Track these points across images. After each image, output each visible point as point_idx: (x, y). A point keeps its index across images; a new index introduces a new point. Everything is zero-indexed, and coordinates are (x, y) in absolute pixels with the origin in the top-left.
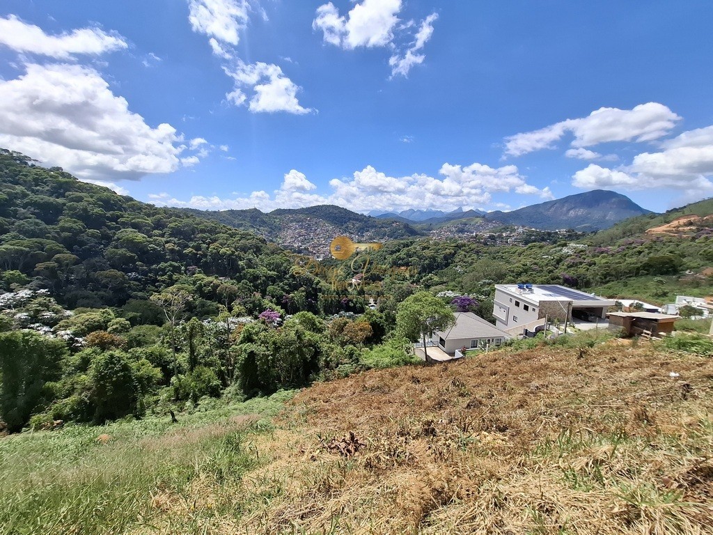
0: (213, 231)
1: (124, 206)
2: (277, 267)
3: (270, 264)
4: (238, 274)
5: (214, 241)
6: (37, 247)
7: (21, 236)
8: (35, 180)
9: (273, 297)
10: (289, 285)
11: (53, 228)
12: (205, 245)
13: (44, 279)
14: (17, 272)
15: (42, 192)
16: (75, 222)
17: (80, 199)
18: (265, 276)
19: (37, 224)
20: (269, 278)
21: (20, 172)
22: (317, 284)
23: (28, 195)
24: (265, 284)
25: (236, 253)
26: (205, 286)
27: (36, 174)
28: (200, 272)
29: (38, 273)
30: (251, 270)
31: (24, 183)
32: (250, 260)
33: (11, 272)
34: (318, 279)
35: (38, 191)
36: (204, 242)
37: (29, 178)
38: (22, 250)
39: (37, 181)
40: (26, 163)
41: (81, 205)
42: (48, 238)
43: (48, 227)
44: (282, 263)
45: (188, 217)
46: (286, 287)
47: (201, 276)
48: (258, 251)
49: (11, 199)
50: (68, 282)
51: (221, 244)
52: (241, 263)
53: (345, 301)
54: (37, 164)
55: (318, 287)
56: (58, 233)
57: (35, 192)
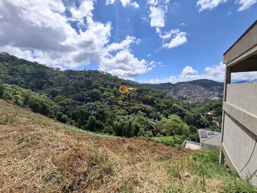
0: (148, 90)
1: (127, 84)
2: (167, 104)
3: (165, 102)
4: (153, 105)
5: (147, 94)
8: (111, 79)
9: (164, 114)
10: (172, 111)
12: (145, 95)
16: (116, 88)
17: (118, 83)
18: (163, 107)
19: (109, 89)
20: (164, 107)
22: (185, 112)
24: (162, 109)
25: (154, 98)
26: (142, 107)
28: (142, 103)
29: (108, 100)
30: (158, 104)
31: (110, 80)
32: (158, 100)
34: (185, 110)
36: (145, 94)
38: (106, 95)
39: (112, 79)
40: (111, 75)
41: (118, 84)
44: (170, 102)
45: (142, 86)
46: (170, 112)
47: (142, 104)
48: (162, 97)
49: (107, 84)
50: (113, 103)
51: (150, 95)
52: (155, 101)
53: (198, 121)
54: (113, 75)
55: (185, 113)
56: (112, 91)
57: (111, 82)
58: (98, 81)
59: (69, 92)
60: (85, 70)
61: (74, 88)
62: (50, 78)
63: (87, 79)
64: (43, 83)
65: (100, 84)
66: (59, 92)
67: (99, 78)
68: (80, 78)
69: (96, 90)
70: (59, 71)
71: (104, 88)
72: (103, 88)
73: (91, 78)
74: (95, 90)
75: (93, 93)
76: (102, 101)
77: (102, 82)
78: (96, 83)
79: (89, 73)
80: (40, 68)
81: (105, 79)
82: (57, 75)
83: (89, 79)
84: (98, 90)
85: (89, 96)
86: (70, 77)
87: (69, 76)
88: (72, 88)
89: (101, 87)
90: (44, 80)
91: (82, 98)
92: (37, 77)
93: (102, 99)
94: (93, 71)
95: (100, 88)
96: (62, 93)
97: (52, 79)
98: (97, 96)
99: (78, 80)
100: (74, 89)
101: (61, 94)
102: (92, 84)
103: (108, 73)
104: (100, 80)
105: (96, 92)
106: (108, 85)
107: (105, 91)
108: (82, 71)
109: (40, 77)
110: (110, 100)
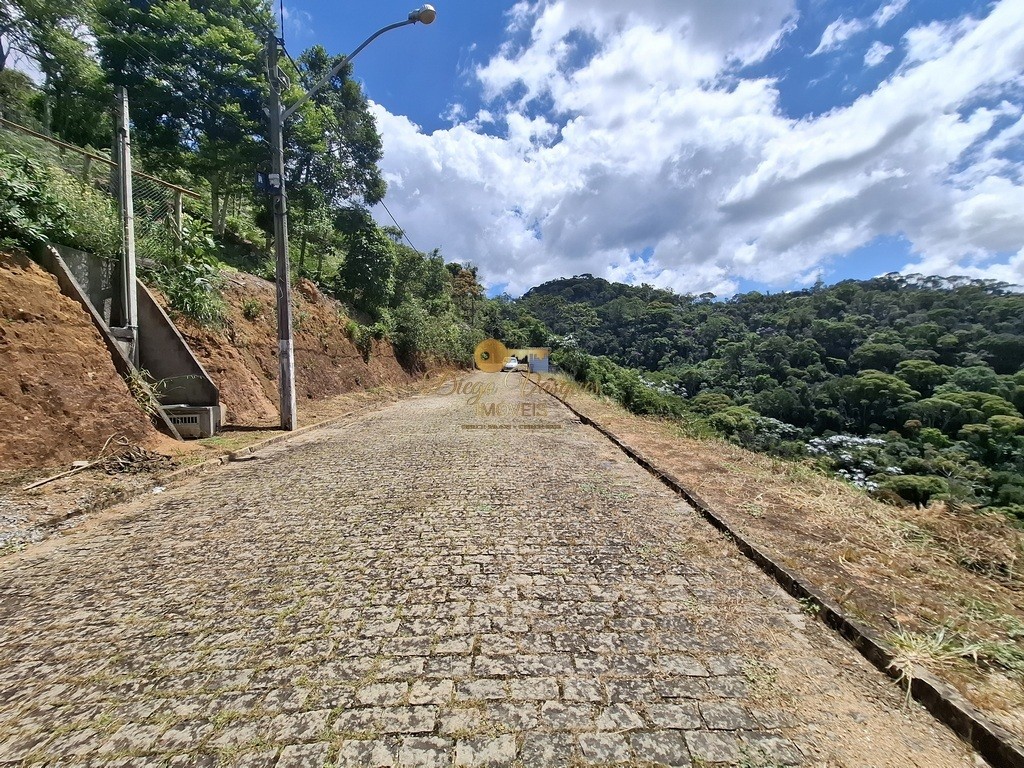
6: (973, 403)
7: (958, 388)
8: (1003, 313)
11: (1006, 379)
13: (970, 446)
14: (936, 432)
15: (1007, 329)
19: (982, 373)
21: (985, 305)
23: (985, 335)
27: (1006, 305)
29: (965, 437)
31: (986, 320)
33: (931, 430)
35: (1001, 328)
37: (993, 312)
38: (951, 405)
39: (1007, 314)
40: (1001, 292)
42: (993, 392)
43: (998, 377)
49: (962, 342)
54: (1014, 290)
56: (1010, 386)
57: (996, 331)
58: (899, 328)
59: (743, 382)
60: (818, 283)
61: (765, 365)
62: (681, 331)
63: (831, 323)
64: (660, 349)
65: (912, 347)
66: (704, 381)
67: (903, 316)
68: (792, 322)
69: (878, 374)
70: (712, 304)
71: (934, 367)
72: (927, 365)
73: (850, 319)
74: (870, 377)
75: (862, 391)
76: (918, 435)
77: (923, 336)
78: (885, 341)
79: (840, 297)
80: (656, 303)
81: (946, 315)
82: (703, 318)
83: (840, 325)
84: (891, 377)
85: (834, 404)
86: (748, 324)
87: (746, 317)
88: (756, 365)
89: (911, 363)
90: (664, 340)
91: (800, 411)
92: (646, 331)
93: (919, 428)
94: (865, 285)
95: (905, 366)
96: (718, 383)
97: (687, 335)
98: (883, 406)
99: (783, 332)
100: (763, 371)
101: (712, 388)
102: (854, 345)
103: (978, 281)
104: (908, 324)
105: (878, 387)
106: (967, 350)
107: (944, 381)
108: (805, 293)
109: (653, 330)
110: (984, 436)
